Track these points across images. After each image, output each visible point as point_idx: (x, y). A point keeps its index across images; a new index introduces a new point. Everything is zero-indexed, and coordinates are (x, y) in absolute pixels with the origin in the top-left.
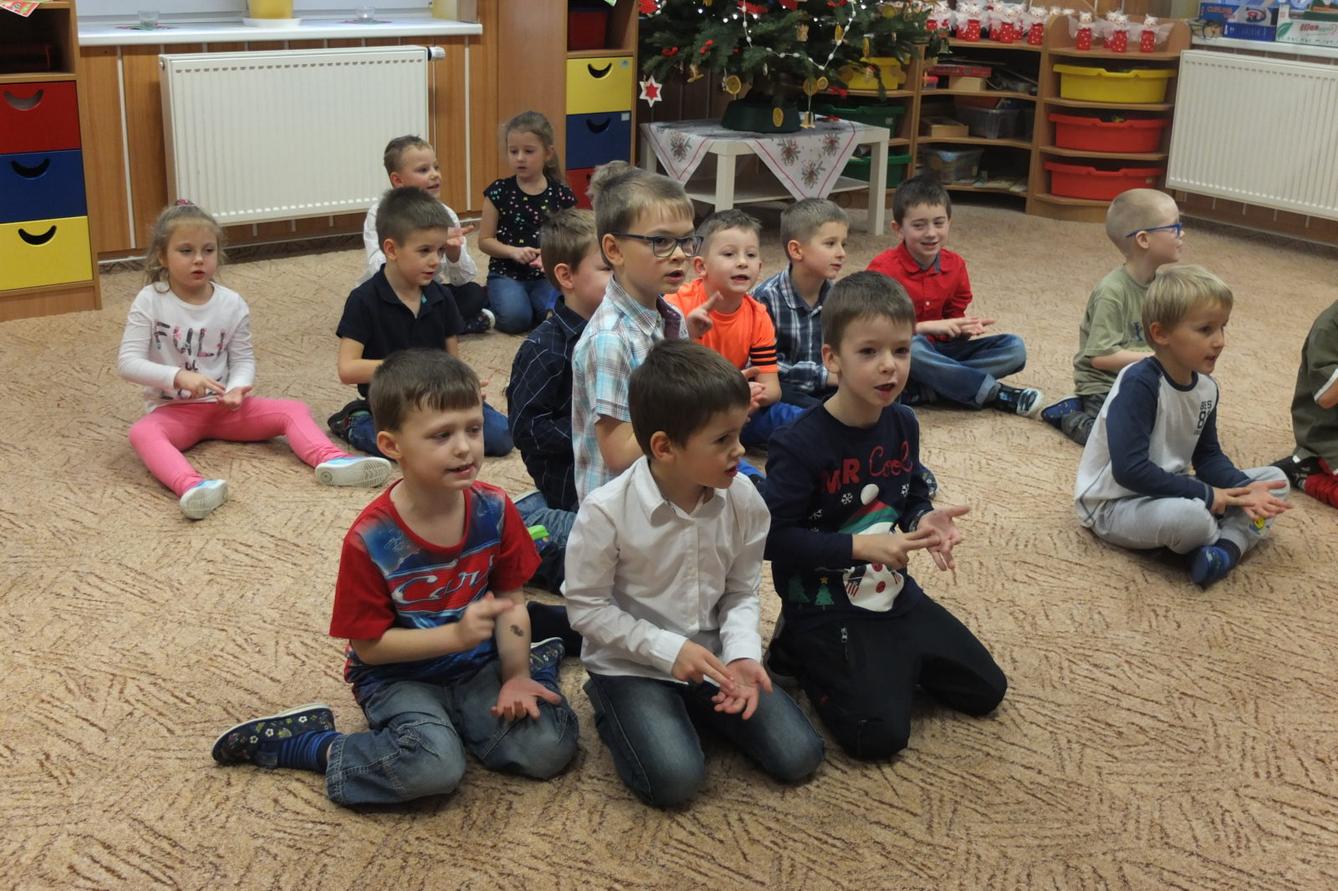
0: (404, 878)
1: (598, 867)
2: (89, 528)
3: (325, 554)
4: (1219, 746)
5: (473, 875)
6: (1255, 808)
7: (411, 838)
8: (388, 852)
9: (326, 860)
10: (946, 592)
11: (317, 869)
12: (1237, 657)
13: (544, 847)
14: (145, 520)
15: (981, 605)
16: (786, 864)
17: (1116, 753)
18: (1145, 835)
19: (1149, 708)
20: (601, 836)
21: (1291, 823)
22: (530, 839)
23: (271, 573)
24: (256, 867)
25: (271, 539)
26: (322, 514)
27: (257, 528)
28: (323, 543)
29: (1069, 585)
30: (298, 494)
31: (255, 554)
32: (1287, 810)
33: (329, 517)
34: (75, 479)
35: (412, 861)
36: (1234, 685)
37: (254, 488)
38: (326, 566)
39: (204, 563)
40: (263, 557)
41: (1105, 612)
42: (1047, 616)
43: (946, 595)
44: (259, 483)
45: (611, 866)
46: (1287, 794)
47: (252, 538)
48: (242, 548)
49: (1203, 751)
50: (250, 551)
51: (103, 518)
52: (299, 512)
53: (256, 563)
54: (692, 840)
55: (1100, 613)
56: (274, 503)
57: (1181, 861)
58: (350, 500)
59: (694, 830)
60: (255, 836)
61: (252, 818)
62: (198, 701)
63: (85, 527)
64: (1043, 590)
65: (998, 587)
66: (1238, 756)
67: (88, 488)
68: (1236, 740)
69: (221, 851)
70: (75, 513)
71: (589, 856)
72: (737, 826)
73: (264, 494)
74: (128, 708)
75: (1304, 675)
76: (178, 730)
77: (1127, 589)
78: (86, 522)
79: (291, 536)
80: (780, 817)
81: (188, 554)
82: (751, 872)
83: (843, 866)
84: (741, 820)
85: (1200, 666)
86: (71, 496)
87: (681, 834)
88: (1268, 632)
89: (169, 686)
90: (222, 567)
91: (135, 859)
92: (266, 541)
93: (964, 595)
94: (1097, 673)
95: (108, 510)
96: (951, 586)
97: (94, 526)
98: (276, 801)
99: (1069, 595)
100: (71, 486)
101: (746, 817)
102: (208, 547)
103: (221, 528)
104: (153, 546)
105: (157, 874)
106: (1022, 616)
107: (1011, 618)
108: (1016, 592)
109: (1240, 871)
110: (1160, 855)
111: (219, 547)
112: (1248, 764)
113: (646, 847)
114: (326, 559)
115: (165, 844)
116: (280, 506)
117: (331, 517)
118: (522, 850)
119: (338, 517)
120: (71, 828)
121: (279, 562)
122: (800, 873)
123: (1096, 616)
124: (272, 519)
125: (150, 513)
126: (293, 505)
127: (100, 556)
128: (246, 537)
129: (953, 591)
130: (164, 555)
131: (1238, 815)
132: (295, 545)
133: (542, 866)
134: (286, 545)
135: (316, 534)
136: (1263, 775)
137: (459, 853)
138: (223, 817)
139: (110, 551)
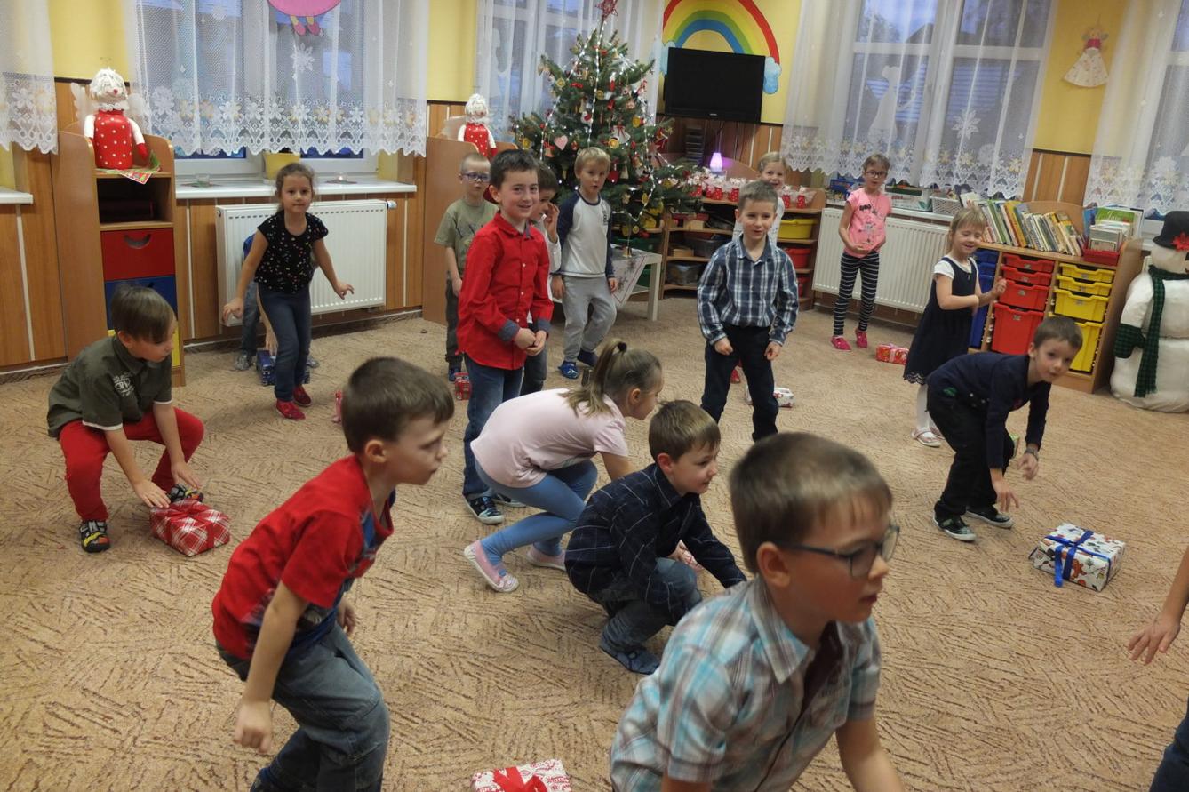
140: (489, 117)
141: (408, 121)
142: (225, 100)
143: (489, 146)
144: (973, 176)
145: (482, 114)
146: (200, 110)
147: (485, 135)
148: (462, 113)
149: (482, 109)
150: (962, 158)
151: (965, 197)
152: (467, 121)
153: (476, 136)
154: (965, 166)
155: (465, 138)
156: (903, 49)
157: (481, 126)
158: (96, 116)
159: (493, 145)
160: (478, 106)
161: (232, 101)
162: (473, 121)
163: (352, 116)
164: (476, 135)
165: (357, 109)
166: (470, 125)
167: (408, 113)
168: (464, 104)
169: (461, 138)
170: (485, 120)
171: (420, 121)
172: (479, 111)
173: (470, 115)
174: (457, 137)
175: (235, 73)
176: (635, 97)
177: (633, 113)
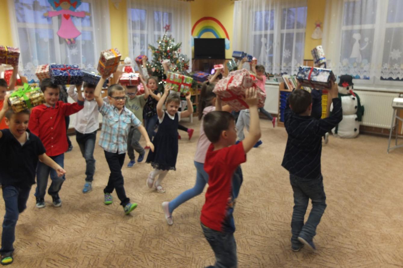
0: (115, 259)
1: (152, 252)
4: (262, 215)
5: (128, 256)
6: (269, 226)
7: (115, 251)
8: (111, 254)
9: (99, 257)
11: (97, 259)
12: (264, 199)
13: (141, 249)
16: (187, 247)
17: (244, 219)
18: (251, 233)
19: (249, 210)
20: (152, 246)
21: (276, 228)
22: (138, 248)
24: (85, 260)
32: (275, 225)
35: (116, 255)
36: (264, 204)
45: (154, 251)
46: (274, 223)
49: (259, 217)
54: (168, 244)
57: (257, 237)
59: (169, 242)
60: (84, 254)
61: (83, 251)
62: (69, 229)
66: (265, 217)
68: (265, 214)
69: (77, 258)
71: (150, 250)
72: (177, 240)
74: (54, 232)
75: (276, 200)
76: (65, 235)
80: (185, 238)
82: (181, 249)
83: (197, 246)
84: (177, 239)
85: (258, 201)
87: (166, 243)
88: (269, 193)
89: (62, 226)
91: (59, 262)
94: (240, 204)
98: (87, 247)
101: (178, 239)
105: (65, 264)
109: (268, 237)
110: (254, 237)
112: (268, 218)
113: (160, 247)
115: (66, 259)
118: (137, 250)
120: (46, 257)
122: (189, 248)
131: (266, 228)
133: (141, 253)
136: (270, 220)
137: (125, 253)
138: (77, 251)
140: (132, 64)
144: (287, 70)
145: (129, 63)
147: (131, 69)
150: (284, 64)
151: (284, 76)
154: (284, 67)
155: (125, 71)
156: (263, 32)
158: (5, 72)
162: (127, 65)
164: (128, 70)
166: (126, 67)
170: (130, 65)
172: (128, 62)
173: (125, 64)
174: (122, 71)
176: (178, 54)
177: (177, 59)
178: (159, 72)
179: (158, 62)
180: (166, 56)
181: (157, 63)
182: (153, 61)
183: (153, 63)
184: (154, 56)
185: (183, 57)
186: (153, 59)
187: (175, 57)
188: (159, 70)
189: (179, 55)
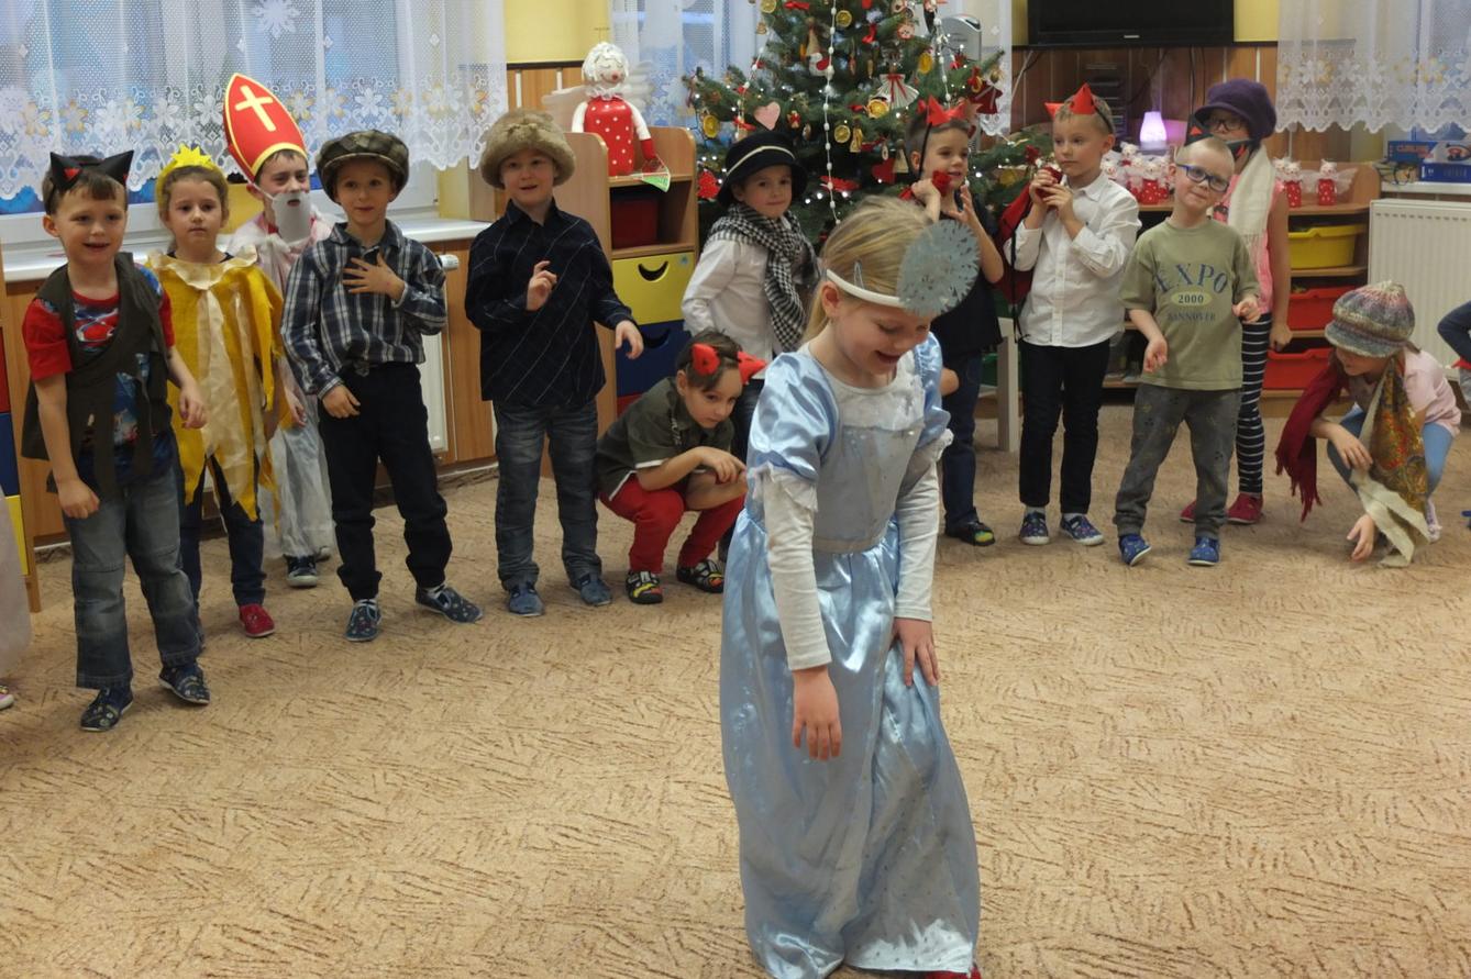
2: (43, 920)
3: (359, 937)
10: (1183, 939)
14: (117, 904)
15: (1232, 954)
23: (289, 969)
25: (285, 921)
26: (349, 880)
27: (265, 906)
28: (354, 921)
29: (1342, 919)
30: (315, 853)
31: (265, 943)
33: (359, 885)
34: (20, 850)
37: (257, 849)
38: (361, 954)
39: (198, 961)
40: (277, 948)
41: (1397, 956)
42: (1322, 965)
43: (1184, 945)
44: (263, 841)
47: (261, 921)
48: (248, 936)
50: (258, 940)
51: (60, 904)
52: (318, 880)
53: (268, 956)
55: (1390, 956)
56: (284, 869)
58: (383, 859)
63: (36, 919)
64: (1309, 928)
65: (1250, 927)
67: (37, 862)
70: (23, 899)
73: (270, 856)
77: (1419, 918)
78: (38, 911)
79: (311, 917)
81: (177, 949)
86: (16, 875)
90: (223, 965)
92: (278, 923)
93: (1206, 942)
95: (67, 891)
96: (1188, 931)
97: (47, 916)
99: (1343, 934)
100: (16, 860)
102: (203, 937)
103: (216, 909)
104: (130, 939)
106: (1288, 968)
107: (1274, 971)
108: (1273, 933)
111: (218, 935)
114: (360, 944)
116: (293, 873)
117: (361, 885)
119: (370, 883)
121: (298, 953)
123: (1387, 961)
124: (285, 893)
125: (121, 892)
126: (309, 871)
127: (60, 959)
128: (251, 919)
129: (1192, 938)
130: (146, 952)
132: (317, 927)
134: (305, 927)
135: (344, 909)
139: (72, 952)
140: (633, 84)
141: (473, 104)
142: (106, 98)
143: (636, 135)
145: (616, 79)
146: (63, 119)
147: (627, 117)
148: (577, 81)
149: (614, 70)
152: (589, 94)
153: (609, 121)
155: (587, 125)
157: (616, 100)
159: (645, 134)
160: (605, 64)
161: (122, 96)
162: (598, 93)
163: (360, 106)
164: (607, 119)
165: (368, 92)
166: (598, 101)
167: (471, 92)
168: (579, 64)
169: (578, 127)
170: (624, 89)
171: (497, 102)
172: (607, 72)
173: (592, 83)
174: (569, 125)
175: (126, 49)
176: (930, 17)
177: (922, 47)
178: (808, 128)
179: (796, 68)
180: (852, 25)
181: (790, 78)
182: (762, 63)
183: (767, 76)
184: (771, 35)
185: (960, 31)
186: (762, 50)
187: (906, 31)
188: (802, 121)
189: (937, 21)
